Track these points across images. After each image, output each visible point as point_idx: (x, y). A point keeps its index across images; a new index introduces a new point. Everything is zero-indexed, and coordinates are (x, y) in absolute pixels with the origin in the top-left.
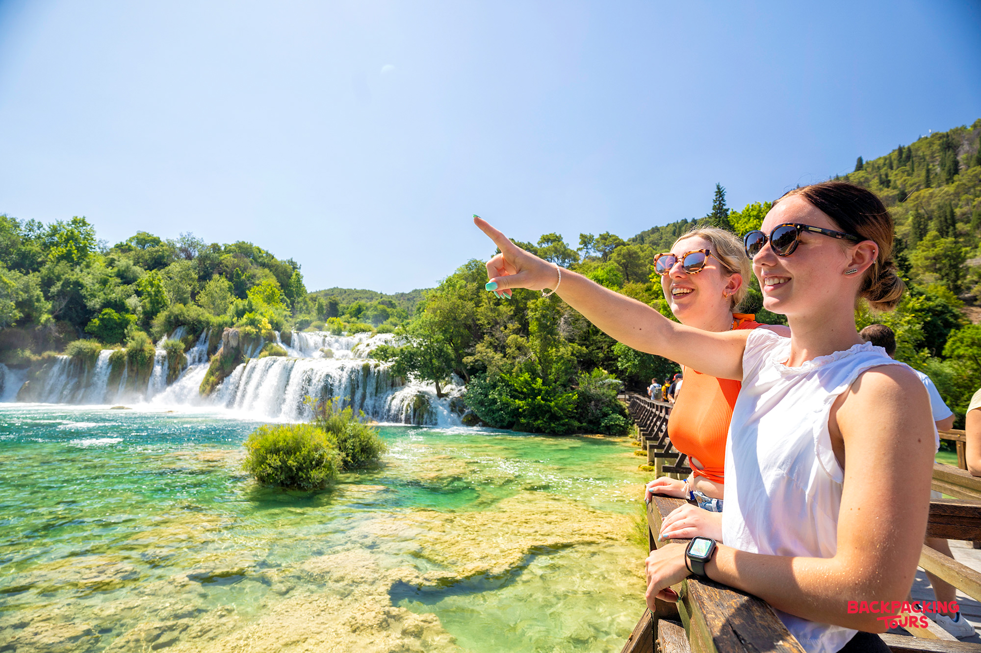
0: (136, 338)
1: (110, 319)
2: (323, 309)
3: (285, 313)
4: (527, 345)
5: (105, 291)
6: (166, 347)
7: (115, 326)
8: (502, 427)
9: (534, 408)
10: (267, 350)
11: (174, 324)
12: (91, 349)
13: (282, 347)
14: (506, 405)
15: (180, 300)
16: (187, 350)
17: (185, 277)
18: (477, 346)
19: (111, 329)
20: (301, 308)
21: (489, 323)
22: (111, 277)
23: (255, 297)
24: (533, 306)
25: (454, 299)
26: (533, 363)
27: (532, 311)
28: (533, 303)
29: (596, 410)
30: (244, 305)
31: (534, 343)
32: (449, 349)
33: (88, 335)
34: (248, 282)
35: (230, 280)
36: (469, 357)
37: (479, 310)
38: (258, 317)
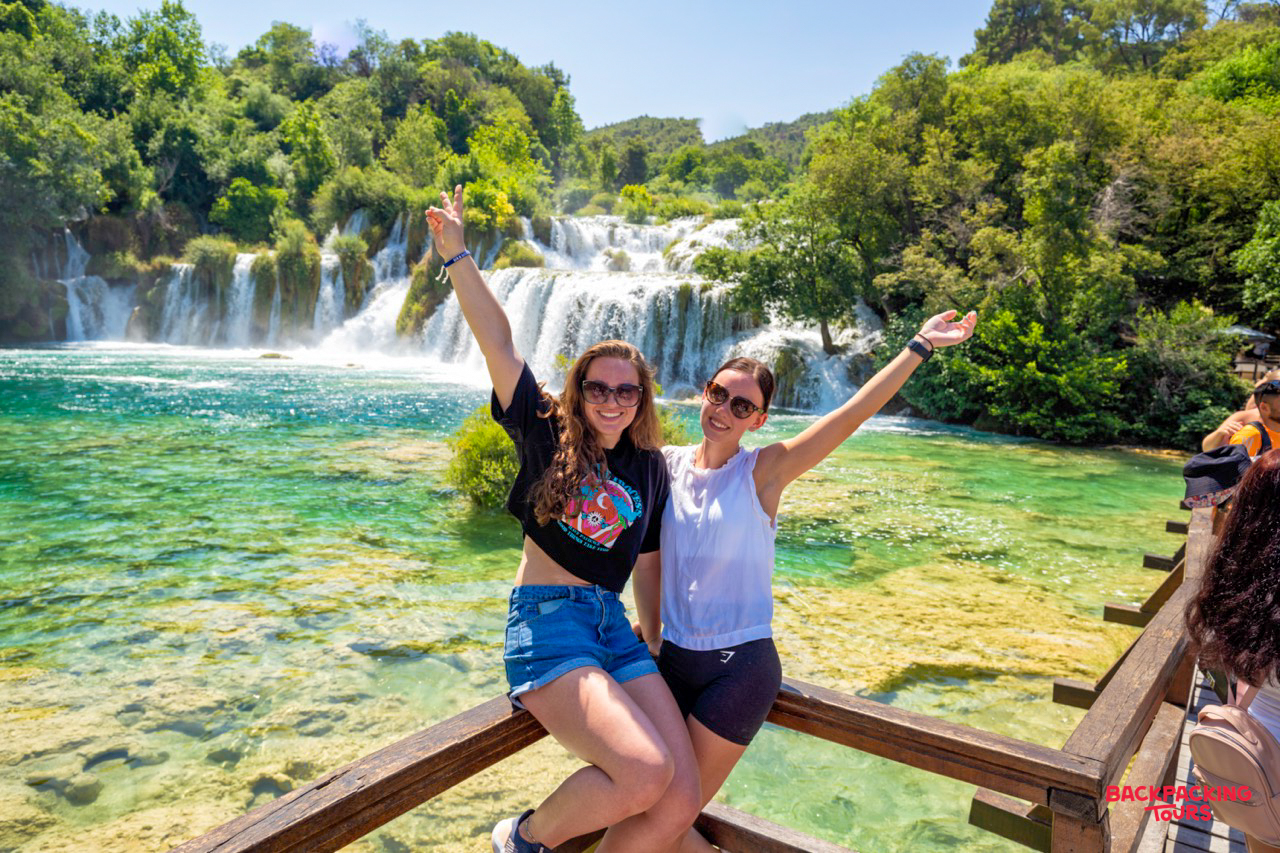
0: (289, 232)
1: (245, 198)
2: (612, 169)
3: (541, 178)
4: (1016, 250)
5: (232, 145)
6: (337, 249)
7: (253, 210)
8: (951, 421)
9: (1021, 386)
10: (507, 255)
11: (348, 205)
12: (222, 252)
13: (534, 248)
14: (960, 377)
15: (355, 157)
16: (371, 254)
17: (359, 114)
18: (907, 251)
19: (248, 216)
20: (572, 166)
21: (937, 200)
22: (238, 117)
23: (483, 152)
24: (1034, 164)
25: (865, 147)
26: (1028, 289)
27: (1033, 174)
28: (1037, 156)
29: (1172, 395)
30: (464, 167)
31: (1031, 247)
32: (852, 254)
33: (215, 228)
34: (472, 117)
35: (440, 113)
36: (887, 275)
37: (917, 172)
38: (490, 190)
